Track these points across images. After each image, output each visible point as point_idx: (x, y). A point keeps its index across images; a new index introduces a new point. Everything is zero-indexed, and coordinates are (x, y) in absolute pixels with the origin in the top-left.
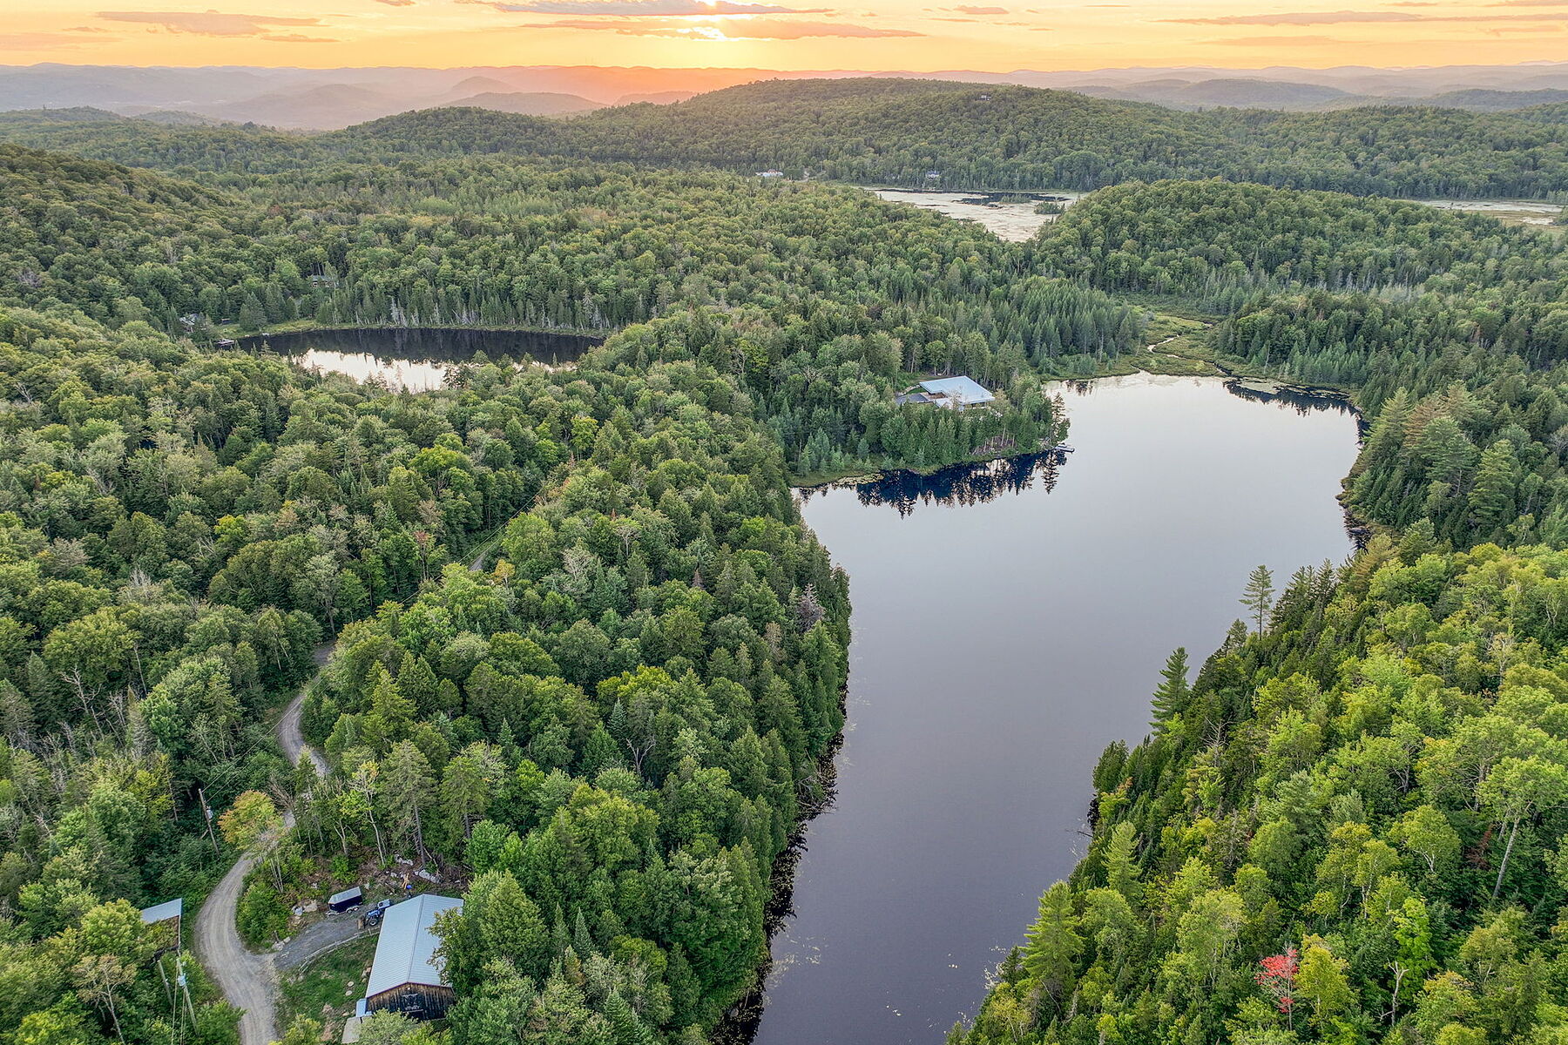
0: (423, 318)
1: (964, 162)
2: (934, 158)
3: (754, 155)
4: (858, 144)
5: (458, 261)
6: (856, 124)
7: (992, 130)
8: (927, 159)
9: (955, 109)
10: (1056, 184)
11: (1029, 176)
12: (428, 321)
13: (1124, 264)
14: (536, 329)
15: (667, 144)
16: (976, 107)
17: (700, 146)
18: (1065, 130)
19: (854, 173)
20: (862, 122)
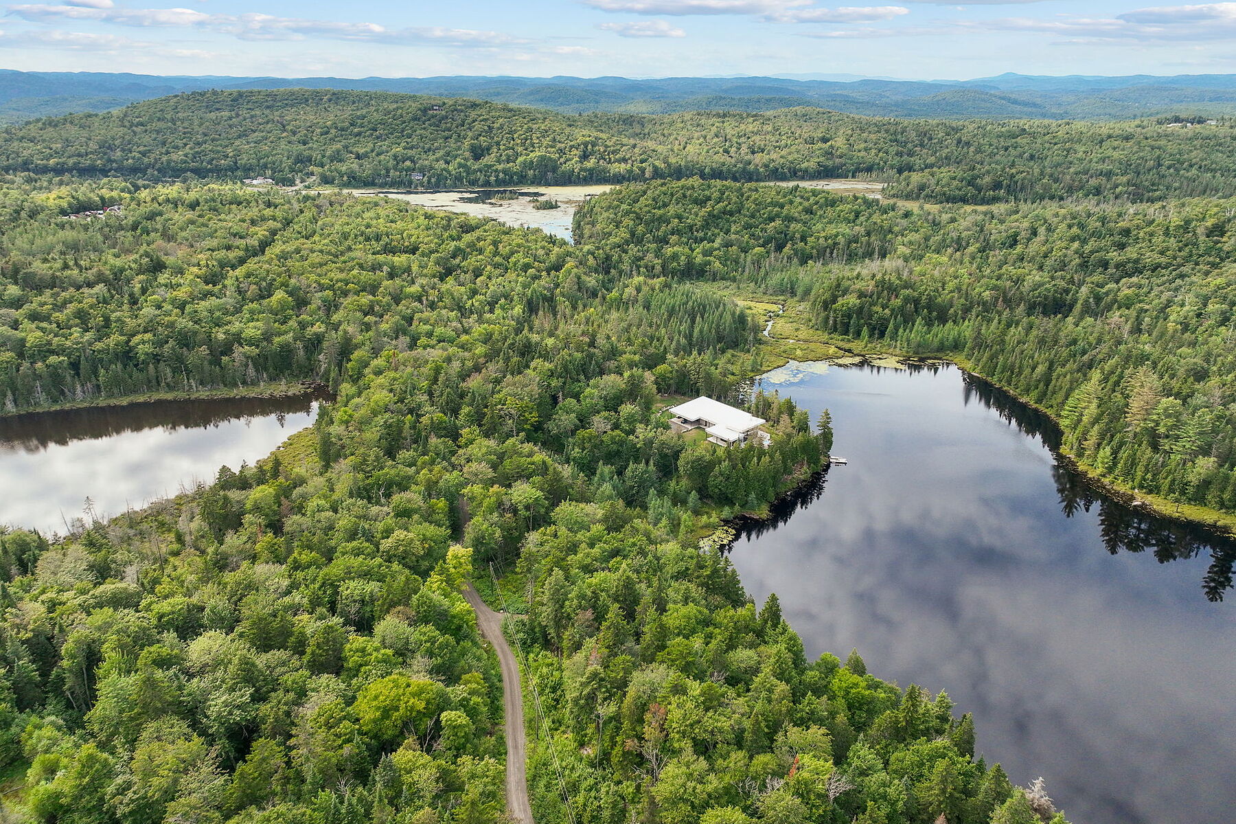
0: (20, 401)
1: (442, 164)
2: (413, 161)
3: (236, 163)
4: (338, 151)
5: (44, 325)
6: (327, 133)
7: (454, 136)
8: (408, 163)
9: (415, 119)
10: (524, 181)
11: (501, 175)
12: (28, 403)
13: (683, 258)
14: (181, 395)
15: (138, 155)
16: (433, 117)
17: (174, 157)
18: (515, 136)
19: (345, 178)
20: (333, 131)
